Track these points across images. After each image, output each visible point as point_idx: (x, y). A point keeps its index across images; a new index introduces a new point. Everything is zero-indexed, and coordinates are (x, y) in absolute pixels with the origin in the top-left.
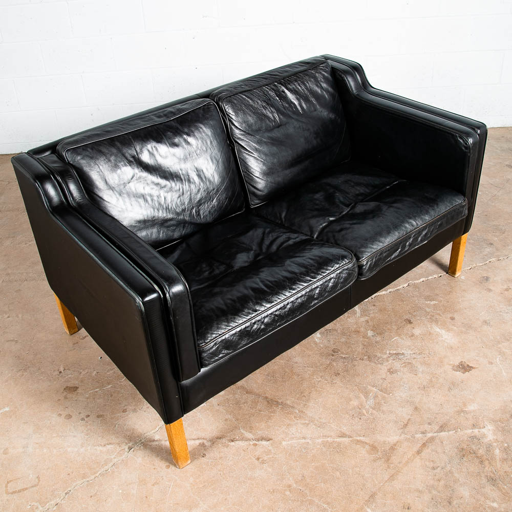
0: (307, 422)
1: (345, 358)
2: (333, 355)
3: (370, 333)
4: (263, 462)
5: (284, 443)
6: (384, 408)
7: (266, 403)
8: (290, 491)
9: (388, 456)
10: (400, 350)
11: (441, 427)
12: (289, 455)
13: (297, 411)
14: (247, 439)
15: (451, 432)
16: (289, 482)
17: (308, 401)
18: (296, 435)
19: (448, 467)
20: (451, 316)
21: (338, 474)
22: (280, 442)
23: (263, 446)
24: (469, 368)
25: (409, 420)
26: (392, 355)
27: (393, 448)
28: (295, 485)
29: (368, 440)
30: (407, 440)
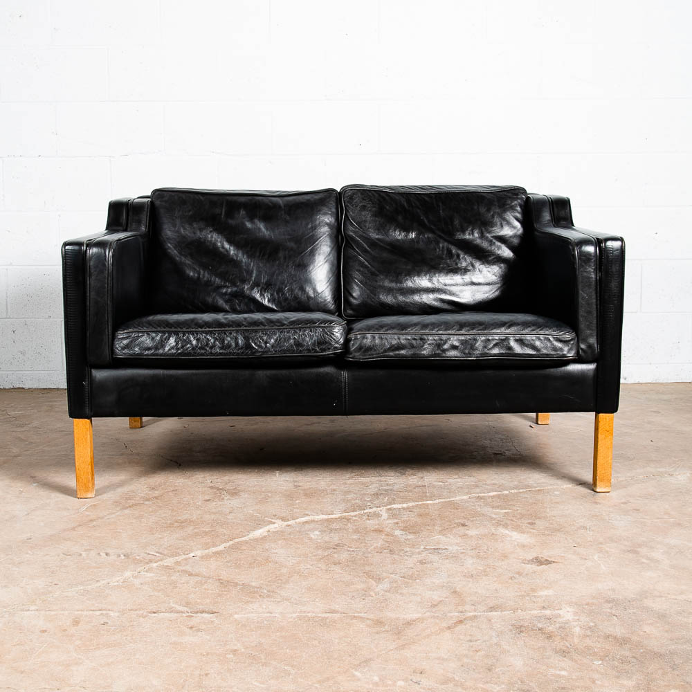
0: (279, 600)
1: (353, 551)
2: (334, 549)
3: (398, 532)
4: (198, 630)
5: (236, 616)
6: (405, 591)
7: (217, 583)
8: (234, 655)
9: (400, 630)
10: (441, 546)
11: (491, 608)
12: (242, 625)
13: (266, 592)
14: (178, 612)
15: (505, 612)
16: (236, 648)
17: (284, 583)
18: (257, 610)
19: (495, 640)
20: (530, 521)
21: (316, 643)
22: (231, 615)
23: (203, 617)
24: (548, 562)
25: (441, 601)
26: (428, 549)
27: (409, 623)
28: (243, 650)
29: (371, 616)
30: (434, 617)
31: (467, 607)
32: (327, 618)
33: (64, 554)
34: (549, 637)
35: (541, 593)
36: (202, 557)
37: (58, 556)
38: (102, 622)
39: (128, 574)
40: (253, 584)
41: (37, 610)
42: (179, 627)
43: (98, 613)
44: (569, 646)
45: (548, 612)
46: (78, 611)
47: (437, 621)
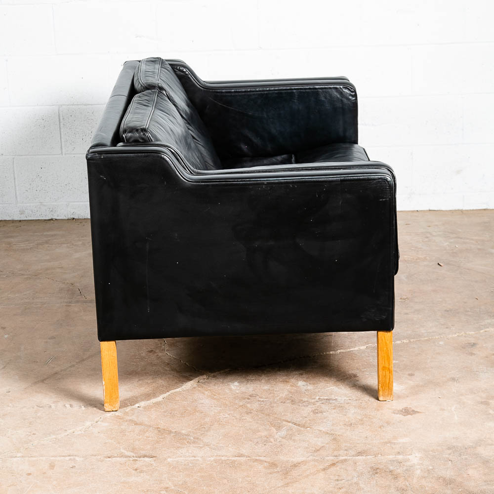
0: (201, 446)
1: (263, 401)
2: (248, 399)
3: (301, 383)
4: (142, 472)
5: (169, 460)
6: (296, 438)
7: (156, 431)
8: (166, 491)
9: (288, 471)
10: (333, 397)
11: (359, 452)
12: (173, 468)
13: (192, 438)
14: (126, 457)
15: (368, 457)
16: (167, 486)
17: (207, 431)
18: (185, 454)
19: (355, 480)
20: (410, 372)
21: (225, 481)
22: (165, 459)
23: (145, 461)
24: (414, 412)
25: (323, 447)
26: (322, 400)
27: (295, 466)
28: (173, 488)
29: (268, 459)
30: (314, 460)
31: (341, 452)
32: (235, 461)
33: (37, 406)
34: (396, 477)
35: (401, 440)
36: (145, 408)
37: (33, 408)
38: (71, 466)
39: (88, 424)
40: (183, 432)
41: (22, 457)
42: (127, 469)
43: (67, 458)
44: (408, 485)
45: (400, 457)
46: (52, 457)
47: (316, 463)
